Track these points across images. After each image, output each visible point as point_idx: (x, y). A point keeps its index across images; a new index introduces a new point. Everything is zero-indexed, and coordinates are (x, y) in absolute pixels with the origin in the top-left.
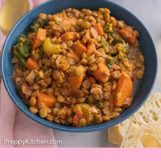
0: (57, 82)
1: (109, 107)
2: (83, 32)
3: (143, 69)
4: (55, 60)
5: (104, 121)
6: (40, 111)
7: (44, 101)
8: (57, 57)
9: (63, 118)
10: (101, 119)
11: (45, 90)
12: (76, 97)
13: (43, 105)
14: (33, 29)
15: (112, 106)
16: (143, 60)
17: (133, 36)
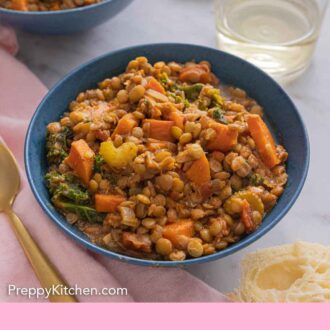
0: (174, 192)
1: (266, 174)
2: (143, 104)
3: (254, 102)
4: (145, 163)
5: (280, 196)
6: (189, 248)
7: (181, 232)
8: (146, 158)
9: (227, 232)
10: (274, 197)
11: (165, 219)
12: (214, 195)
13: (185, 238)
14: (59, 155)
15: (269, 172)
16: (244, 93)
17: (206, 70)
